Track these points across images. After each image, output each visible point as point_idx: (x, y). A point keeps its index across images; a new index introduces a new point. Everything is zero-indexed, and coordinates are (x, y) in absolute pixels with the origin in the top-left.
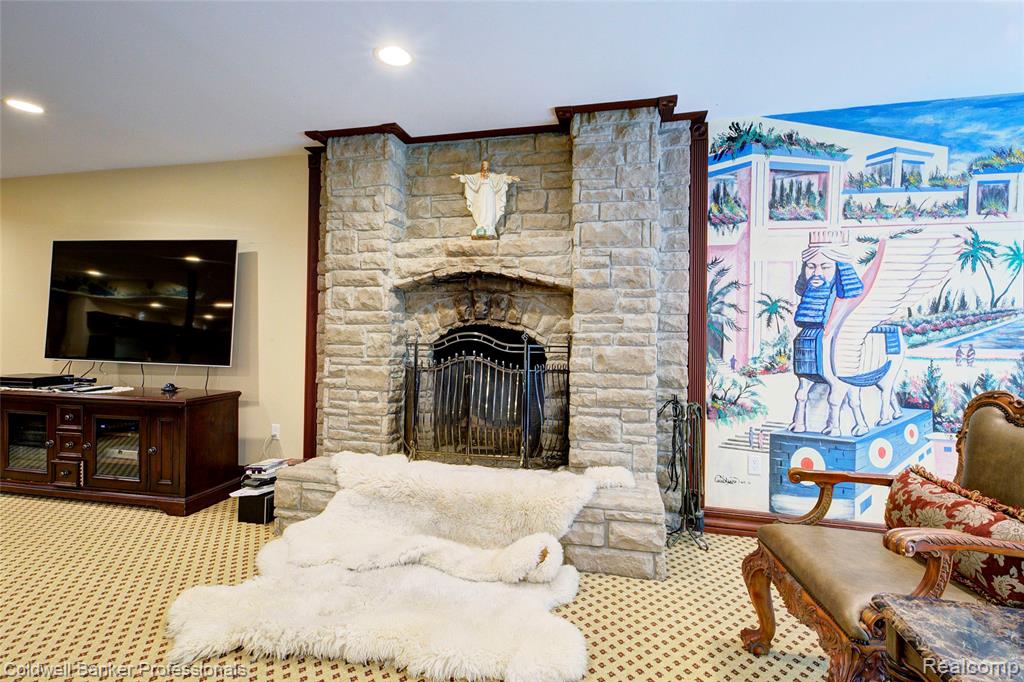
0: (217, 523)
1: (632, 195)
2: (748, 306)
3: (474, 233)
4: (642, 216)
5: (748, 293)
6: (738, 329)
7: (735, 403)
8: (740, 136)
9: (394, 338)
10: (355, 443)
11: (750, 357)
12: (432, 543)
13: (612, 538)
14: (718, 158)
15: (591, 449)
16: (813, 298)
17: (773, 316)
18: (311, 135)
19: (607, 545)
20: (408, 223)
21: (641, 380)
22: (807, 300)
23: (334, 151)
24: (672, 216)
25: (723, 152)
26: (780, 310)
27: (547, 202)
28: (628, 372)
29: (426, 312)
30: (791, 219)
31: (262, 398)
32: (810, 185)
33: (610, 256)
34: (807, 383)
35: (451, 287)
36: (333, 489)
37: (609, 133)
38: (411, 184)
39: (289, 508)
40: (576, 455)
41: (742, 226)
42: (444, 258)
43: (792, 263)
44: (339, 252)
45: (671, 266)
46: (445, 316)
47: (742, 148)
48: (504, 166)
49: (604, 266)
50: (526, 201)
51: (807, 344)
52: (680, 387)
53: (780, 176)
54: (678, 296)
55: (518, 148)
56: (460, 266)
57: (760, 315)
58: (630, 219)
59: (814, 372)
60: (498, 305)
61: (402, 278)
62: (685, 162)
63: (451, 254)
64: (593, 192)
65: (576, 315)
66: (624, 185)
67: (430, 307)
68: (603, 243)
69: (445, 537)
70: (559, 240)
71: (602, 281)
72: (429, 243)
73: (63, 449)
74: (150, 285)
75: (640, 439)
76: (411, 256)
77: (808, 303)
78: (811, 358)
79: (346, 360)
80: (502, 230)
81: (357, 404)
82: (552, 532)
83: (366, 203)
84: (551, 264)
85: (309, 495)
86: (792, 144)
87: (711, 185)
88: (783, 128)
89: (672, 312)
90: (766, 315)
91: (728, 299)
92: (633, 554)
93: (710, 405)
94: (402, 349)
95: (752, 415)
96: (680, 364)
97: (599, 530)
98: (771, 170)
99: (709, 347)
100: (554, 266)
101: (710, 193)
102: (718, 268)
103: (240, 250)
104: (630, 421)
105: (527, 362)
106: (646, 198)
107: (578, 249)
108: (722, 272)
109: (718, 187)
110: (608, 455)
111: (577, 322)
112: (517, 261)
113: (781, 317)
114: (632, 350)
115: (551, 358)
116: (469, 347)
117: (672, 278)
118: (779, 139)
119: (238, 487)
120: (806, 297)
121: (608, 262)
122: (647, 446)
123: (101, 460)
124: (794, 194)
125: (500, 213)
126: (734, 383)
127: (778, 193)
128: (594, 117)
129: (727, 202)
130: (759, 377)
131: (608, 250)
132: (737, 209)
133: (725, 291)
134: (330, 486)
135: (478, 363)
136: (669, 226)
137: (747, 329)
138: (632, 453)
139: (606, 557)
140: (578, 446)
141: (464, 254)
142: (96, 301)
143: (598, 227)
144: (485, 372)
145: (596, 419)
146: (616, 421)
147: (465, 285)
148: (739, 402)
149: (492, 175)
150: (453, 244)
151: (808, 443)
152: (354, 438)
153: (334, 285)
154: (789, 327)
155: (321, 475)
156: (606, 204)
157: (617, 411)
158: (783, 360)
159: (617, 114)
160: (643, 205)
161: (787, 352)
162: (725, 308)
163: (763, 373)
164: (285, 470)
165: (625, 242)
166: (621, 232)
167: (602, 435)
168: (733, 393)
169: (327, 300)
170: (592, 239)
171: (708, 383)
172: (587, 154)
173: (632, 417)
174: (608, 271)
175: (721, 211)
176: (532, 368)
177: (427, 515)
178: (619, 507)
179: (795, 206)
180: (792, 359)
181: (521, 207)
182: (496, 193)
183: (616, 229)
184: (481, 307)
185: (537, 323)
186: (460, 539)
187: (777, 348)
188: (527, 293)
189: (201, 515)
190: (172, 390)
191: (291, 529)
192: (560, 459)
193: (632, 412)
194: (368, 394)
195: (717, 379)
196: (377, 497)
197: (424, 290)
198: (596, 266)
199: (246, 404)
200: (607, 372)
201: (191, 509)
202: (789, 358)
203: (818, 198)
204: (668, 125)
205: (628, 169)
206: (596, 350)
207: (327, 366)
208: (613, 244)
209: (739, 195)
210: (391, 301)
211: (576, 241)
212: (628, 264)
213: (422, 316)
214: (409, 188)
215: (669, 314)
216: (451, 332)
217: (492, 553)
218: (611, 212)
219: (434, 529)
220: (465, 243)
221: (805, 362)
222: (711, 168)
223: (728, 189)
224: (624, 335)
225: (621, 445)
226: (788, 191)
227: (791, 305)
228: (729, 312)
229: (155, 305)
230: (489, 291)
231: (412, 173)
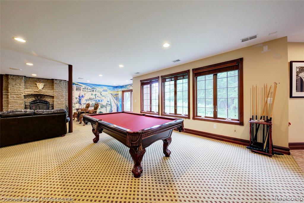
3: (39, 90)
4: (63, 90)
5: (74, 97)
20: (25, 87)
21: (63, 105)
29: (29, 98)
30: (78, 91)
32: (79, 88)
34: (80, 104)
35: (34, 96)
38: (26, 82)
42: (34, 92)
46: (33, 99)
48: (43, 82)
50: (47, 86)
55: (45, 80)
56: (36, 93)
61: (26, 94)
64: (56, 87)
65: (54, 99)
66: (60, 87)
70: (52, 91)
72: (31, 90)
76: (27, 91)
78: (80, 102)
79: (14, 105)
80: (43, 89)
83: (18, 84)
86: (78, 85)
88: (77, 83)
90: (76, 99)
94: (24, 103)
98: (76, 87)
100: (51, 94)
107: (55, 92)
114: (62, 102)
115: (51, 103)
120: (79, 97)
125: (43, 87)
143: (57, 90)
149: (41, 83)
159: (59, 80)
163: (76, 104)
166: (60, 91)
172: (56, 83)
180: (78, 102)
182: (42, 85)
184: (39, 98)
185: (48, 100)
188: (47, 96)
197: (30, 96)
198: (57, 94)
200: (59, 104)
206: (57, 102)
210: (23, 97)
212: (61, 94)
220: (37, 91)
230: (41, 96)
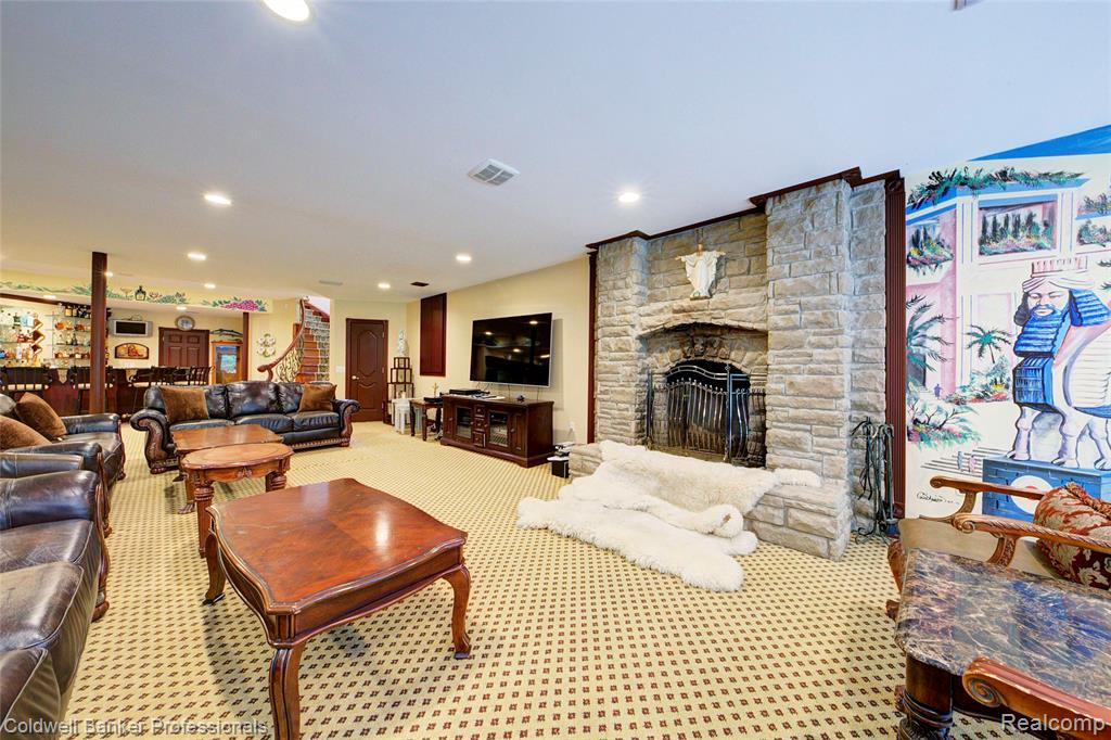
0: (542, 473)
1: (819, 254)
2: (955, 339)
3: (692, 296)
4: (828, 268)
5: (954, 326)
6: (943, 360)
7: (940, 428)
8: (942, 183)
9: (639, 370)
10: (614, 436)
11: (958, 385)
12: (656, 501)
13: (791, 521)
14: (917, 207)
15: (785, 455)
16: (1037, 327)
17: (987, 347)
18: (589, 246)
19: (786, 525)
20: (649, 292)
21: (831, 403)
22: (1031, 330)
23: (603, 254)
24: (866, 264)
25: (922, 201)
26: (996, 341)
27: (749, 268)
28: (817, 396)
29: (661, 352)
30: (1006, 252)
31: (565, 407)
32: (1030, 218)
33: (800, 304)
34: (1031, 413)
35: (677, 334)
36: (599, 461)
37: (798, 208)
38: (650, 267)
39: (575, 470)
40: (771, 459)
41: (947, 266)
42: (671, 315)
43: (1009, 294)
44: (605, 316)
45: (865, 307)
46: (674, 354)
47: (944, 194)
48: (716, 244)
49: (794, 312)
50: (732, 268)
51: (1030, 373)
52: (877, 411)
53: (992, 213)
54: (874, 333)
55: (726, 230)
56: (682, 319)
57: (970, 346)
58: (818, 272)
59: (1041, 401)
60: (712, 345)
61: (644, 329)
62: (879, 216)
63: (675, 312)
64: (784, 256)
65: (770, 351)
66: (813, 247)
67: (664, 348)
68: (793, 295)
69: (665, 499)
71: (791, 324)
72: (660, 305)
73: (478, 427)
74: (514, 338)
75: (829, 451)
76: (649, 315)
77: (1031, 333)
78: (1036, 387)
79: (610, 384)
80: (714, 291)
81: (617, 412)
82: (739, 507)
83: (620, 283)
84: (749, 314)
85: (586, 463)
86: (1005, 181)
87: (910, 232)
89: (867, 346)
90: (977, 347)
91: (929, 333)
92: (809, 536)
93: (911, 428)
94: (645, 377)
95: (960, 440)
96: (876, 391)
97: (780, 513)
98: (981, 209)
99: (910, 377)
100: (752, 315)
101: (908, 239)
102: (918, 305)
103: (553, 318)
104: (819, 436)
105: (730, 386)
106: (834, 254)
107: (772, 301)
108: (924, 308)
109: (918, 232)
110: (798, 461)
111: (771, 356)
112: (723, 314)
113: (997, 348)
114: (822, 378)
115: (754, 384)
116: (686, 375)
117: (866, 318)
118: (990, 178)
119: (553, 456)
120: (1029, 327)
121: (798, 309)
122: (838, 458)
123: (492, 434)
124: (1011, 228)
125: (712, 279)
126: (939, 410)
127: (990, 230)
128: (784, 198)
129: (928, 245)
130: (969, 405)
131: (798, 300)
132: (940, 250)
133: (927, 325)
134: (597, 460)
135: (693, 387)
136: (863, 272)
137: (954, 359)
138: (822, 461)
139: (785, 534)
140: (773, 452)
141: (684, 311)
142: (490, 350)
143: (789, 282)
144: (698, 393)
145: (789, 432)
146: (807, 434)
147: (686, 333)
148: (945, 427)
149: (705, 253)
150: (676, 305)
151: (1032, 472)
152: (614, 434)
153: (604, 337)
154: (1007, 357)
155: (593, 453)
156: (796, 264)
157: (808, 427)
158: (1000, 389)
159: (804, 192)
160: (830, 260)
161: (1005, 380)
162: (927, 340)
163: (973, 401)
164: (576, 448)
165: (813, 291)
166: (809, 285)
167: (794, 445)
168: (938, 419)
169: (599, 345)
170: (784, 292)
171: (908, 408)
172: (778, 227)
173: (822, 432)
174: (798, 316)
175: (921, 254)
176: (734, 390)
177: (654, 484)
178: (796, 498)
179: (1012, 238)
180: (1011, 388)
181: (728, 273)
182: (708, 265)
183: (804, 282)
184: (699, 347)
185: (741, 358)
186: (674, 503)
187: (992, 378)
188: (734, 336)
189: (535, 468)
190: (522, 399)
191: (576, 480)
192: (759, 460)
193: (822, 428)
194: (623, 406)
195: (919, 406)
196: (624, 469)
197: (660, 337)
198: (786, 313)
199: (557, 409)
200: (798, 396)
201: (530, 465)
202: (1007, 387)
203: (1042, 228)
204: (860, 188)
205: (815, 233)
206: (788, 378)
207: (599, 387)
208: (802, 294)
209: (942, 237)
210: (636, 345)
211: (770, 295)
212: (817, 309)
213: (659, 355)
214: (649, 269)
215: (864, 347)
216: (678, 365)
217: (694, 514)
218: (800, 269)
219: (657, 493)
220: (686, 303)
221: (1030, 392)
222: (908, 217)
223: (929, 233)
224: (812, 366)
225: (812, 454)
226: (1002, 225)
227: (1009, 335)
228: (935, 346)
229: (516, 350)
230: (705, 336)
231: (651, 259)
